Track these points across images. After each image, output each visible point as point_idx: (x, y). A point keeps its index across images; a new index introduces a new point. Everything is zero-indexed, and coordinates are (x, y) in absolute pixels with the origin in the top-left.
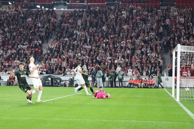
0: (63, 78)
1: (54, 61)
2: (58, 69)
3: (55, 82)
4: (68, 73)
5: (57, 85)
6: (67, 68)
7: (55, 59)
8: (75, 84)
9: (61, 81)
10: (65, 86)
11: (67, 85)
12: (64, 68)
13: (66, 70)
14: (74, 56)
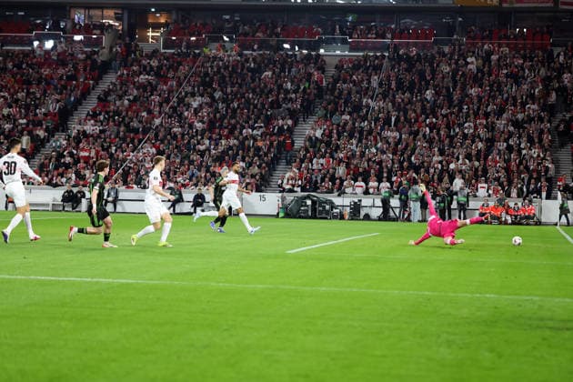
0: (337, 201)
1: (318, 164)
2: (327, 179)
3: (321, 209)
4: (349, 190)
5: (324, 215)
6: (346, 180)
7: (322, 161)
8: (363, 213)
9: (333, 206)
10: (342, 217)
11: (347, 217)
12: (340, 178)
13: (345, 183)
14: (363, 154)
